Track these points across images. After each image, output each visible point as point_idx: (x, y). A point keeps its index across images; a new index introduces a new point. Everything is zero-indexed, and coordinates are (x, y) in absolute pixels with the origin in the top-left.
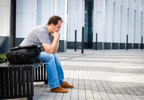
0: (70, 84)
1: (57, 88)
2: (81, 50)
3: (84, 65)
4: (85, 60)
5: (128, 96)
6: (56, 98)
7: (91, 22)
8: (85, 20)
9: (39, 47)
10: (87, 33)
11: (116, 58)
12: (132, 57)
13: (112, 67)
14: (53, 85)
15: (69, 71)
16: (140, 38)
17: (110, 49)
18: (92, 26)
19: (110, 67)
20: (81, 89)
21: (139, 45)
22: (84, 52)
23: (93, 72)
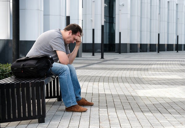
0: (89, 101)
1: (73, 106)
2: (101, 54)
3: (104, 75)
4: (106, 68)
5: (159, 115)
6: (73, 119)
7: (113, 18)
8: (105, 16)
9: (51, 57)
10: (108, 31)
11: (145, 64)
12: (164, 62)
13: (140, 77)
14: (68, 103)
15: (86, 83)
16: (175, 38)
17: (137, 52)
18: (114, 22)
19: (137, 77)
20: (103, 107)
21: (174, 46)
22: (104, 57)
23: (116, 84)
